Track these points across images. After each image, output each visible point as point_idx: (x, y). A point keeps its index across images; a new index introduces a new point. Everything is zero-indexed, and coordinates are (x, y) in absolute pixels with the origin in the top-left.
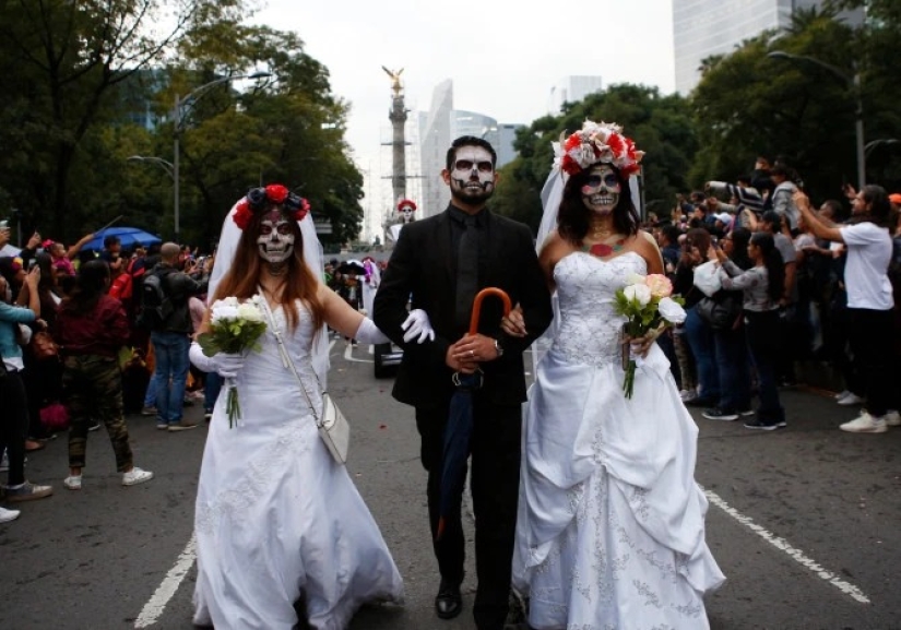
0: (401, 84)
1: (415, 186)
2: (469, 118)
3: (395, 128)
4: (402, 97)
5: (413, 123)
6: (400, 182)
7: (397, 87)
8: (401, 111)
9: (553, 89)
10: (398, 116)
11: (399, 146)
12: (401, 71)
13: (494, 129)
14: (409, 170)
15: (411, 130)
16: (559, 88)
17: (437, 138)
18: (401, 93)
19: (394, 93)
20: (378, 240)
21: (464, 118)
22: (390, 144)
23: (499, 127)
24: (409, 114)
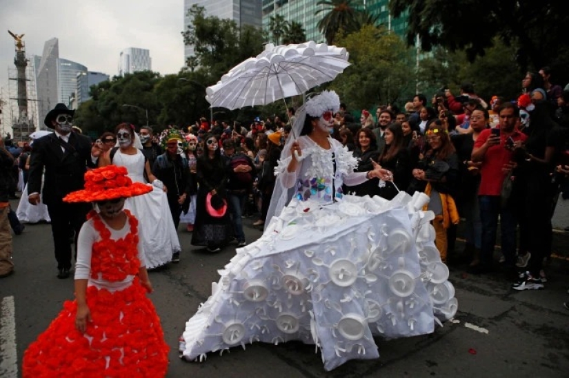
0: (22, 43)
1: (33, 105)
2: (69, 65)
3: (19, 70)
4: (24, 52)
5: (31, 68)
6: (23, 102)
7: (19, 45)
8: (23, 60)
9: (122, 54)
10: (21, 62)
11: (22, 82)
12: (22, 36)
13: (84, 74)
14: (29, 96)
15: (30, 71)
16: (126, 53)
17: (47, 74)
18: (22, 49)
19: (17, 49)
20: (9, 135)
21: (65, 64)
22: (15, 79)
23: (87, 73)
24: (28, 63)
